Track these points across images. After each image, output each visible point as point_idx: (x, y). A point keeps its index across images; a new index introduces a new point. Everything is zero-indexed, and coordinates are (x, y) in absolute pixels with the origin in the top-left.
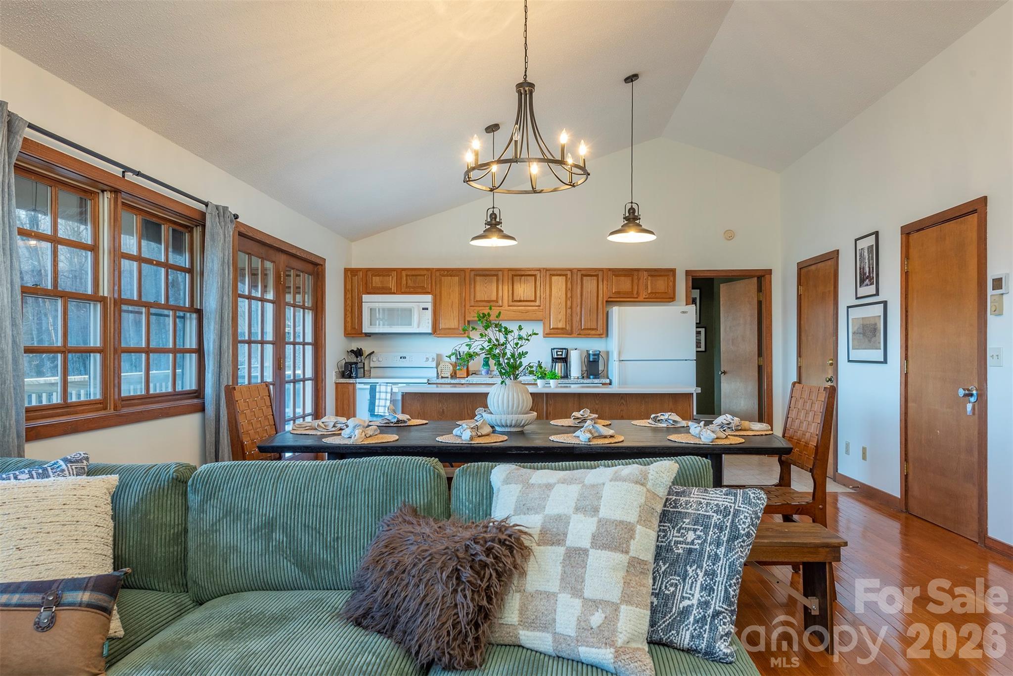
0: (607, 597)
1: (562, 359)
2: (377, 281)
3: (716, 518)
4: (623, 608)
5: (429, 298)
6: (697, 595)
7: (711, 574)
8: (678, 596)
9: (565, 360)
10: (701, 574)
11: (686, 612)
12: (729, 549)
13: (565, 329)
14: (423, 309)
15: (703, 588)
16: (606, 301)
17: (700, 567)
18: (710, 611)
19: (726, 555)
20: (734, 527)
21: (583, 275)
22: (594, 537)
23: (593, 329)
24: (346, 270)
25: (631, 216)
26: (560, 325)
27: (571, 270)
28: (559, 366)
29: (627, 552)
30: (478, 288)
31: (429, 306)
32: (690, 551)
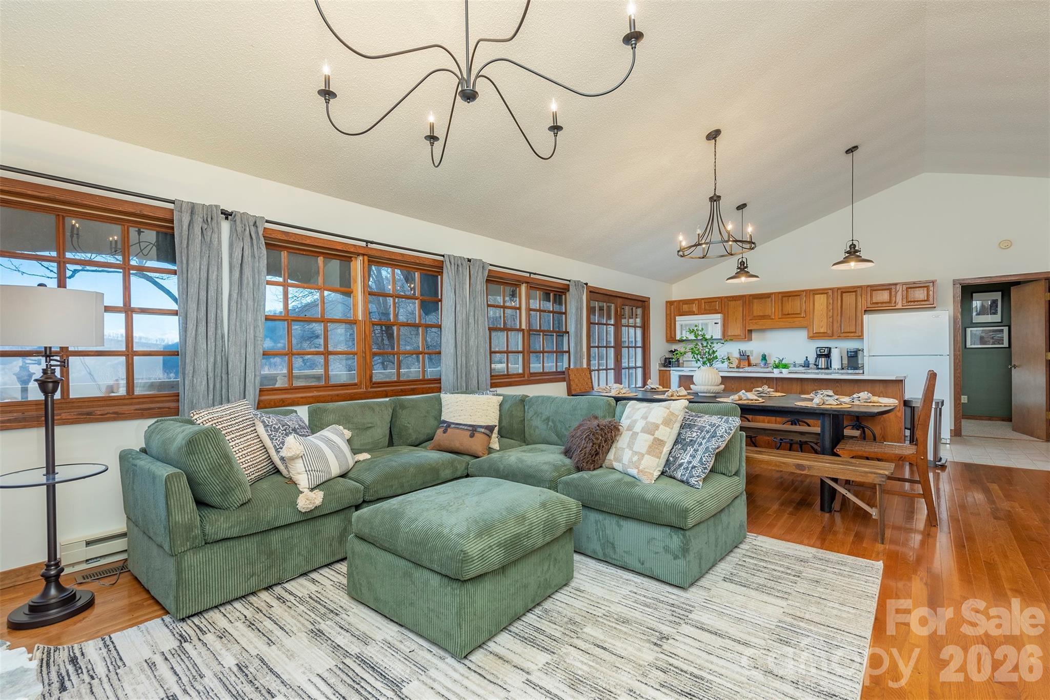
0: (641, 451)
1: (826, 355)
2: (685, 308)
3: (708, 427)
4: (646, 456)
5: (719, 316)
6: (687, 458)
7: (696, 451)
8: (680, 458)
9: (828, 356)
10: (692, 450)
11: (681, 465)
12: (708, 441)
13: (826, 333)
14: (716, 323)
15: (691, 456)
16: (865, 311)
17: (693, 447)
18: (691, 465)
19: (706, 443)
20: (715, 432)
21: (842, 293)
22: (643, 428)
23: (852, 332)
24: (667, 302)
25: (853, 250)
26: (822, 331)
27: (831, 289)
28: (822, 362)
29: (653, 435)
30: (755, 307)
31: (719, 321)
32: (692, 440)
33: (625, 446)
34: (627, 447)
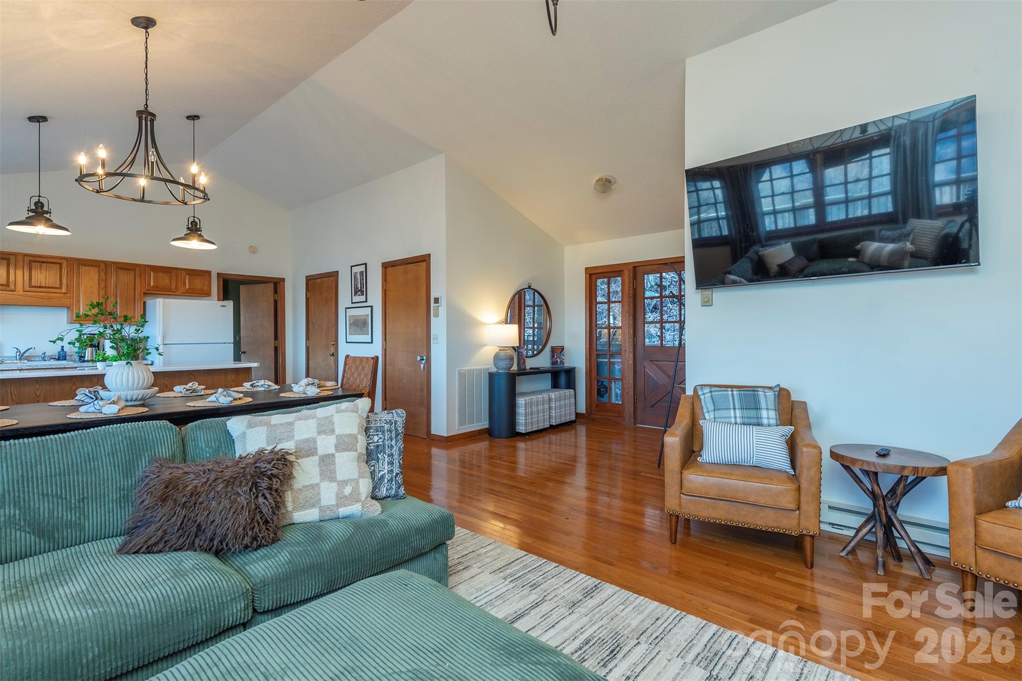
0: (352, 477)
3: (387, 427)
4: (361, 480)
6: (386, 468)
7: (391, 455)
8: (377, 471)
10: (386, 457)
11: (383, 477)
12: (397, 441)
15: (389, 464)
16: (144, 293)
17: (385, 453)
18: (394, 474)
19: (396, 444)
20: (396, 429)
21: (118, 269)
22: (336, 446)
27: (105, 263)
29: (356, 451)
32: (378, 446)
33: (316, 479)
34: (323, 480)
